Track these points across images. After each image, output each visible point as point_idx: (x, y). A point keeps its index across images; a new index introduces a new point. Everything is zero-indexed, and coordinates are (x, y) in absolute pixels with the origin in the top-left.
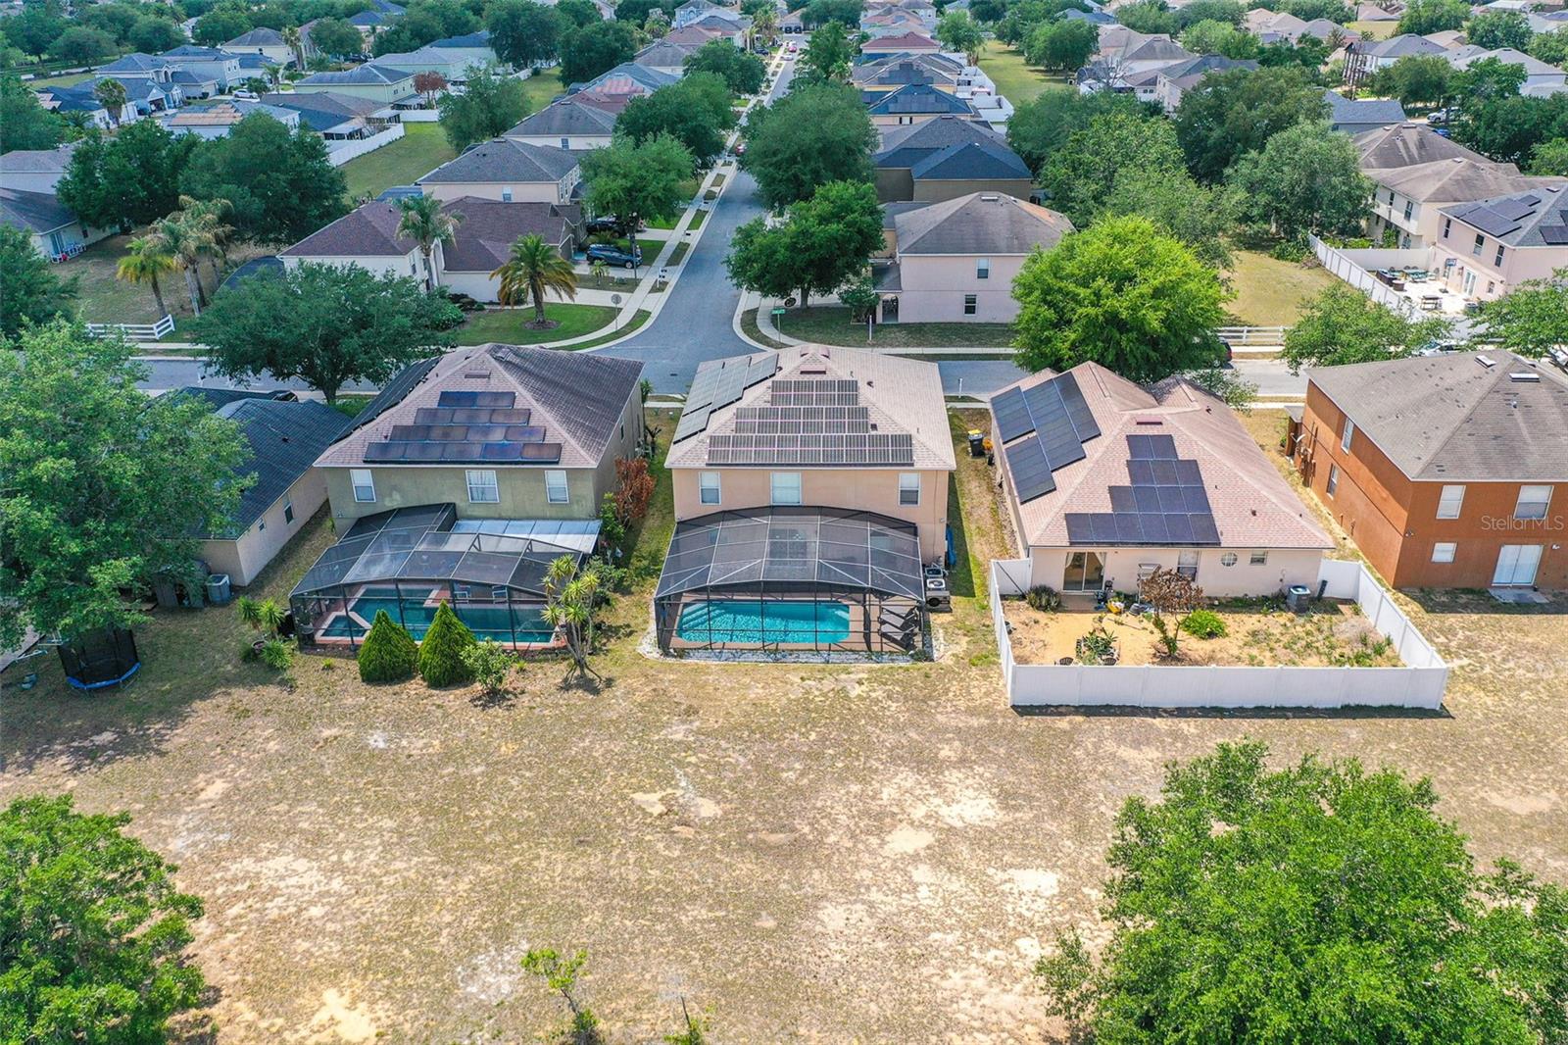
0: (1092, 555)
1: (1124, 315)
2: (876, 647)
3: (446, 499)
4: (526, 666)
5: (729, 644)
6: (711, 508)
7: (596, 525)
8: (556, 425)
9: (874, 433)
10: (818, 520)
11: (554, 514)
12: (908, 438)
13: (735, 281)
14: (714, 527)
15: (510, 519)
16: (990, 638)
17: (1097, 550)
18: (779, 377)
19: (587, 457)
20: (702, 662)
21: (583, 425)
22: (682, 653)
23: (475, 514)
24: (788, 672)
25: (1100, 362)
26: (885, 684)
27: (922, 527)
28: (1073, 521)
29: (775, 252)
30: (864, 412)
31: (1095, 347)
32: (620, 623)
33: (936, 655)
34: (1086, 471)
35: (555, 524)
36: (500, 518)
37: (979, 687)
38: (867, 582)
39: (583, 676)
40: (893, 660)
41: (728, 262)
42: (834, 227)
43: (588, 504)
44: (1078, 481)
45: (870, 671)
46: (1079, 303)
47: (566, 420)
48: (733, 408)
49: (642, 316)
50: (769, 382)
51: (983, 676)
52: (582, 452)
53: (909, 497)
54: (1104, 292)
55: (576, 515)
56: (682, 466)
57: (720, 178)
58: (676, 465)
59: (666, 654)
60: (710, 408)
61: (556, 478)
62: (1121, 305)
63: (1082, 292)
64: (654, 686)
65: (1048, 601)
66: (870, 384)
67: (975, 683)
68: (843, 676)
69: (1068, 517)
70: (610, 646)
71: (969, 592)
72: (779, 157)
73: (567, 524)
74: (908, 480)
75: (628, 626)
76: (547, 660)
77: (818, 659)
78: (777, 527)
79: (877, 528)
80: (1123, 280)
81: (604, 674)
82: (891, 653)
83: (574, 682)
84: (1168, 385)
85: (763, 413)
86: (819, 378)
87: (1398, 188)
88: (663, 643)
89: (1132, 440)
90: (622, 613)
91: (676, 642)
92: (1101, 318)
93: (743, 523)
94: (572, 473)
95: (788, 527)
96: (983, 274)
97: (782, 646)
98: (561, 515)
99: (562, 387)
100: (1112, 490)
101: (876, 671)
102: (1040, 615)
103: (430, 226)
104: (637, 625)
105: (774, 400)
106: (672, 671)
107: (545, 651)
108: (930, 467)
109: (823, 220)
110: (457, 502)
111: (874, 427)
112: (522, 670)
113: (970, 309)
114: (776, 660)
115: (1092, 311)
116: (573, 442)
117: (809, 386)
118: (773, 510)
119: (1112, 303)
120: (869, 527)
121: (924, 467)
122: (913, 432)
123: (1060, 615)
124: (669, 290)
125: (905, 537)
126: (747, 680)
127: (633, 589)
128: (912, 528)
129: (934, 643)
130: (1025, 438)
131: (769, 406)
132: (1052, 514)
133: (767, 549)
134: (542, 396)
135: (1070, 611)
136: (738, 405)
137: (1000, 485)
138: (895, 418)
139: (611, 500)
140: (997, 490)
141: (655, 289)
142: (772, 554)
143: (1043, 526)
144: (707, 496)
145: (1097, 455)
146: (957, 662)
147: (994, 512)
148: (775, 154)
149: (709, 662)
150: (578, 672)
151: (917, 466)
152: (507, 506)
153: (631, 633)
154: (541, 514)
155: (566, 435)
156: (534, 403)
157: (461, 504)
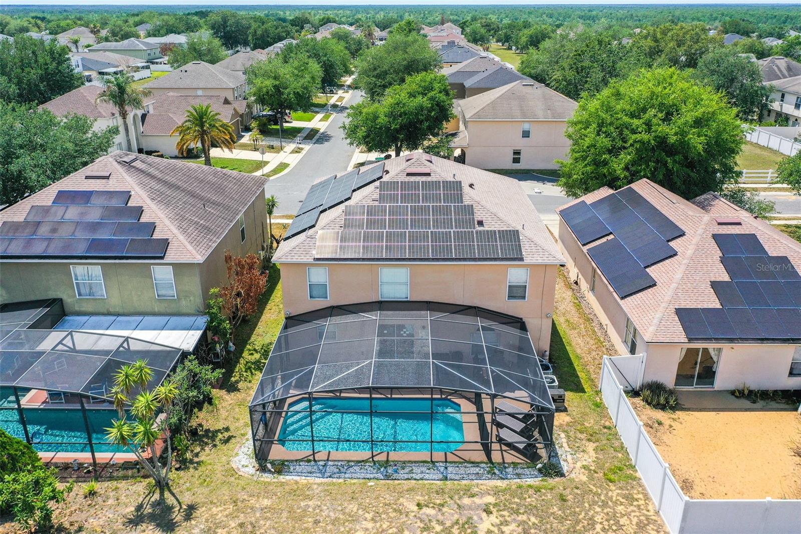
0: (706, 350)
1: (673, 139)
2: (496, 457)
3: (52, 295)
4: (97, 486)
5: (335, 455)
6: (320, 304)
7: (203, 321)
8: (167, 222)
9: (481, 229)
10: (428, 316)
11: (162, 310)
12: (516, 233)
13: (348, 141)
14: (320, 322)
15: (118, 315)
16: (617, 444)
17: (711, 346)
18: (386, 178)
19: (194, 252)
20: (303, 480)
21: (197, 223)
22: (281, 467)
23: (84, 309)
24: (401, 494)
25: (653, 178)
26: (517, 512)
27: (530, 322)
28: (685, 315)
29: (378, 117)
30: (470, 209)
31: (648, 166)
32: (220, 425)
33: (565, 468)
34: (683, 268)
35: (163, 320)
36: (109, 314)
37: (628, 515)
38: (490, 388)
39: (161, 502)
40: (519, 476)
41: (344, 127)
42: (420, 100)
43: (195, 300)
44: (678, 276)
45: (496, 492)
46: (634, 132)
47: (180, 219)
48: (342, 207)
49: (283, 166)
50: (377, 183)
51: (626, 497)
52: (190, 247)
53: (517, 292)
54: (654, 121)
55: (185, 310)
56: (289, 260)
57: (341, 98)
58: (284, 260)
59: (263, 469)
60: (321, 208)
61: (162, 273)
62: (670, 131)
63: (636, 122)
64: (242, 518)
65: (667, 400)
66: (471, 186)
67: (620, 508)
68: (466, 501)
69: (679, 312)
70: (202, 457)
71: (579, 389)
72: (378, 71)
73: (174, 320)
74: (516, 275)
75: (227, 429)
76: (125, 478)
77: (434, 475)
78: (386, 323)
79: (487, 323)
80: (670, 112)
81: (187, 499)
82: (515, 465)
83: (148, 510)
84: (705, 200)
85: (371, 211)
86: (424, 179)
87: (788, 90)
88: (261, 456)
89: (718, 239)
90: (223, 413)
91: (277, 452)
92: (653, 142)
93: (350, 319)
94: (179, 268)
95: (396, 323)
96: (526, 134)
97: (393, 456)
98: (169, 311)
99: (183, 190)
100: (715, 285)
101: (504, 491)
102: (659, 415)
103: (126, 96)
104: (237, 429)
105: (382, 198)
106: (268, 494)
107: (127, 465)
108: (540, 261)
109: (412, 95)
110: (64, 297)
111: (480, 223)
112: (92, 494)
113: (516, 160)
114: (387, 477)
115: (645, 137)
116: (181, 237)
117: (415, 185)
118: (381, 305)
119: (663, 129)
120: (480, 322)
121: (534, 261)
122: (519, 228)
123: (679, 414)
124: (304, 152)
125: (514, 332)
126: (353, 507)
127: (241, 385)
128: (520, 324)
129: (560, 452)
130: (604, 240)
131: (376, 203)
132: (661, 309)
133: (376, 348)
134: (158, 197)
135: (688, 410)
136: (347, 203)
137: (576, 283)
138: (501, 215)
139: (216, 296)
140: (574, 287)
141: (293, 152)
142: (381, 354)
143: (656, 321)
144: (316, 291)
145: (690, 252)
146: (591, 478)
147: (578, 306)
148: (375, 69)
149: (311, 480)
150: (157, 496)
151: (527, 260)
152: (115, 302)
153: (230, 438)
154: (149, 310)
155: (175, 231)
156: (149, 201)
157: (68, 299)
